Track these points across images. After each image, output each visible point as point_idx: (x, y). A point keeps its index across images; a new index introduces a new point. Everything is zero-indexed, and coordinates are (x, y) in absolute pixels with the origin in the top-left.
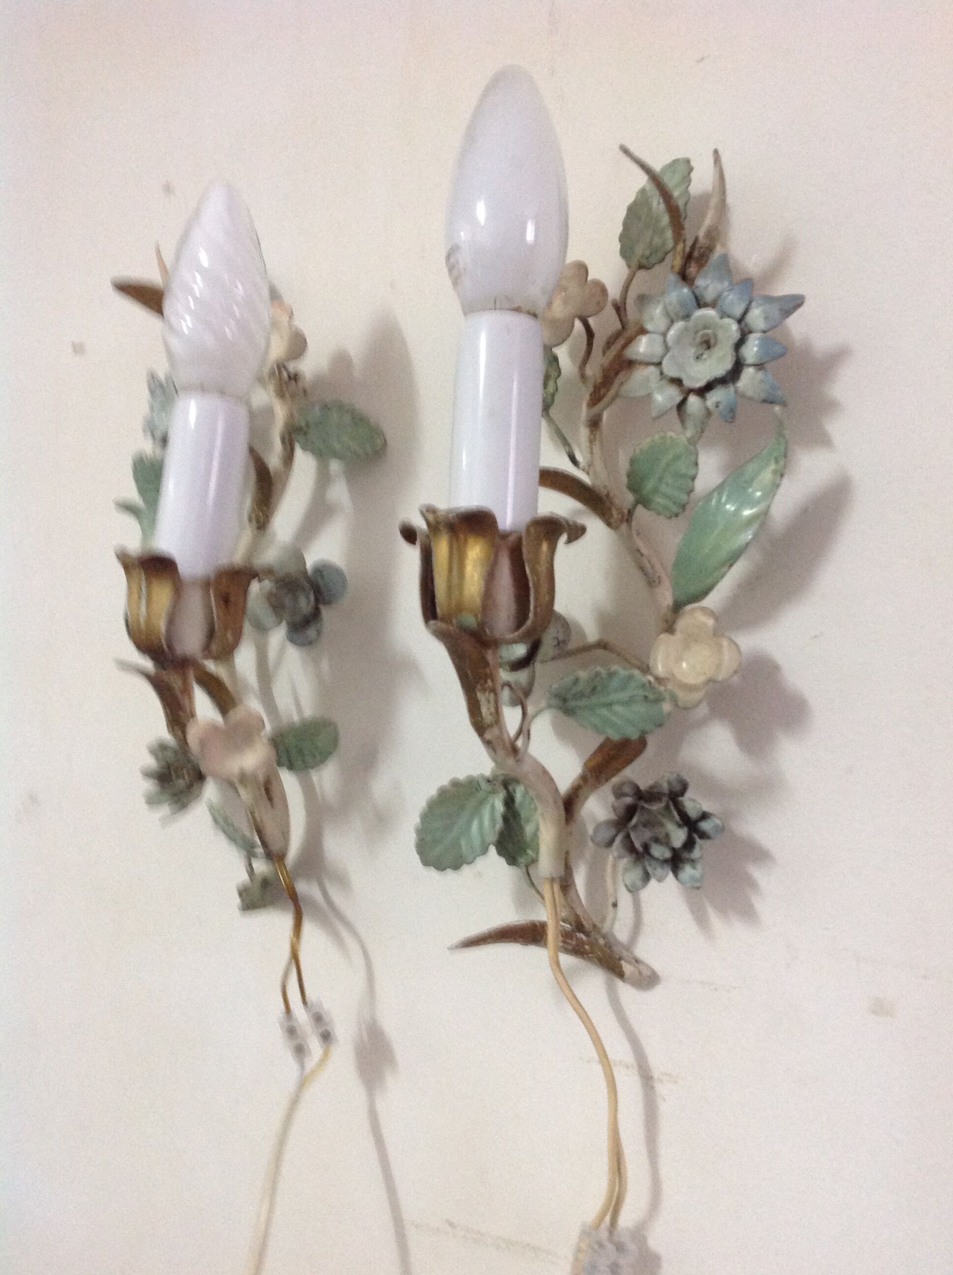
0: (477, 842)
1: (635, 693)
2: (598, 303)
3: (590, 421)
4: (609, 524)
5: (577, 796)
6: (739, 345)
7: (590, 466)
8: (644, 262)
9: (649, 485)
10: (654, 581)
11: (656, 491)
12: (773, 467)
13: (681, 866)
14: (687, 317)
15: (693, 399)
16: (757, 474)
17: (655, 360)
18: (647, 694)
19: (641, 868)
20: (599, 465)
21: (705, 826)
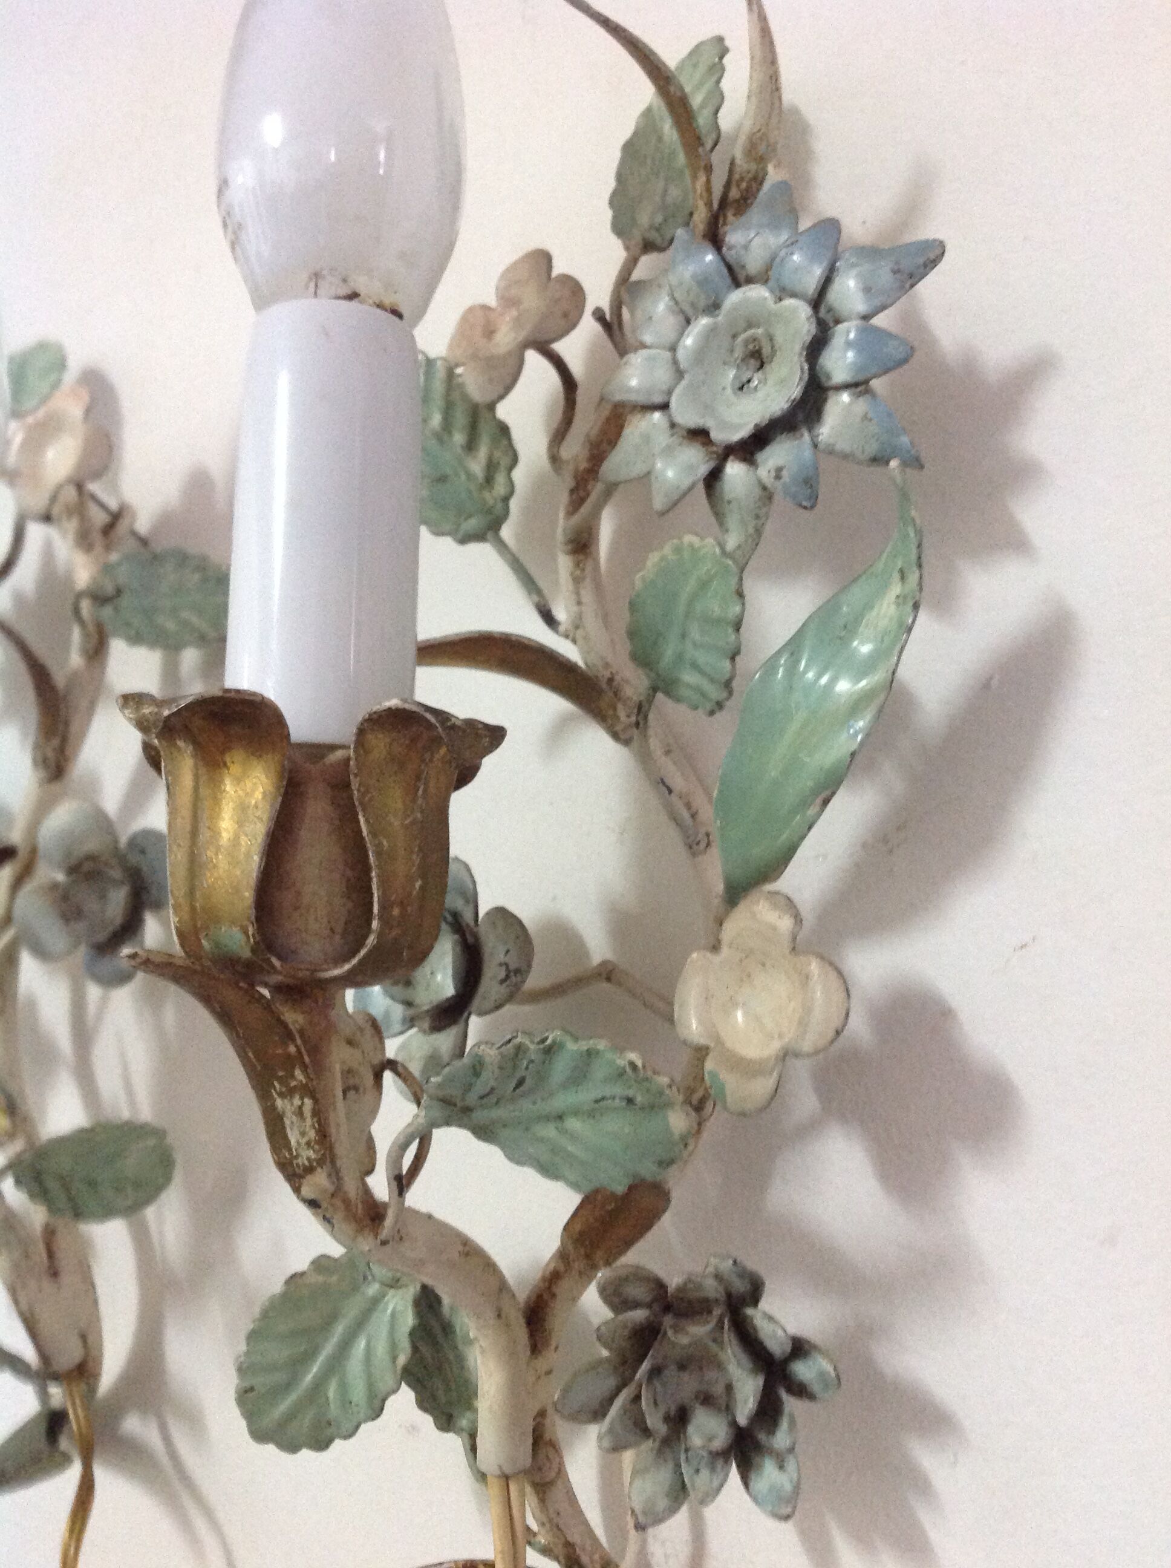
0: (358, 1393)
1: (608, 1091)
2: (565, 315)
3: (571, 541)
4: (615, 736)
5: (554, 1296)
6: (816, 347)
7: (577, 627)
8: (653, 236)
9: (668, 653)
10: (698, 843)
11: (680, 657)
12: (896, 589)
13: (756, 1460)
14: (714, 307)
15: (734, 469)
16: (868, 606)
17: (658, 399)
18: (630, 1093)
19: (670, 1465)
20: (592, 623)
21: (802, 1370)
